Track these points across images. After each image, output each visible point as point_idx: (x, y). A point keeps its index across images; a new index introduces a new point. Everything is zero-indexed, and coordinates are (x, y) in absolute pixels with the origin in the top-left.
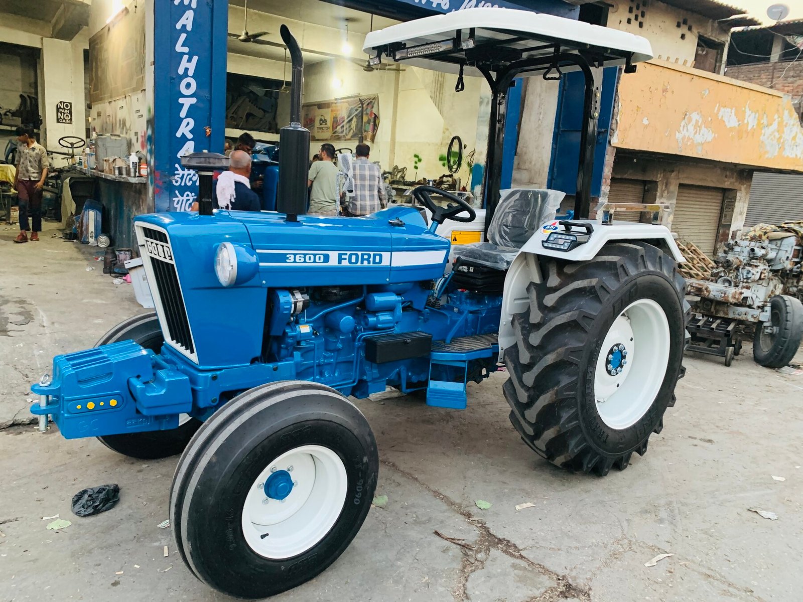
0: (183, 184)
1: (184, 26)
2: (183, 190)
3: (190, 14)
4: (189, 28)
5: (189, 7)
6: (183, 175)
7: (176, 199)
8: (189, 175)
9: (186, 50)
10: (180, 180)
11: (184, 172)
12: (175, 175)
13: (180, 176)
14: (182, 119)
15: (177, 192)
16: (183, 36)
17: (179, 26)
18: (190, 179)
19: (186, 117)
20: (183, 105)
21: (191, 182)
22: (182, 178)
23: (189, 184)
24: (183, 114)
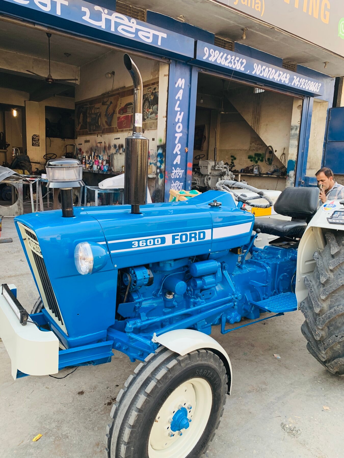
0: (175, 177)
1: (179, 97)
2: (176, 179)
3: (181, 92)
4: (181, 98)
5: (181, 88)
6: (176, 173)
7: (172, 185)
8: (178, 172)
9: (179, 109)
10: (174, 175)
11: (176, 171)
12: (172, 173)
13: (174, 173)
14: (176, 144)
15: (173, 181)
16: (178, 102)
17: (177, 98)
18: (178, 175)
19: (178, 143)
20: (177, 137)
21: (178, 176)
22: (175, 174)
23: (178, 177)
24: (176, 142)
